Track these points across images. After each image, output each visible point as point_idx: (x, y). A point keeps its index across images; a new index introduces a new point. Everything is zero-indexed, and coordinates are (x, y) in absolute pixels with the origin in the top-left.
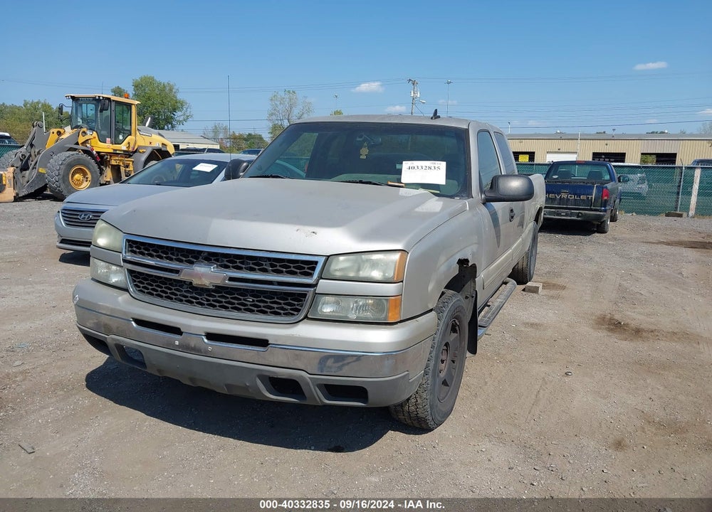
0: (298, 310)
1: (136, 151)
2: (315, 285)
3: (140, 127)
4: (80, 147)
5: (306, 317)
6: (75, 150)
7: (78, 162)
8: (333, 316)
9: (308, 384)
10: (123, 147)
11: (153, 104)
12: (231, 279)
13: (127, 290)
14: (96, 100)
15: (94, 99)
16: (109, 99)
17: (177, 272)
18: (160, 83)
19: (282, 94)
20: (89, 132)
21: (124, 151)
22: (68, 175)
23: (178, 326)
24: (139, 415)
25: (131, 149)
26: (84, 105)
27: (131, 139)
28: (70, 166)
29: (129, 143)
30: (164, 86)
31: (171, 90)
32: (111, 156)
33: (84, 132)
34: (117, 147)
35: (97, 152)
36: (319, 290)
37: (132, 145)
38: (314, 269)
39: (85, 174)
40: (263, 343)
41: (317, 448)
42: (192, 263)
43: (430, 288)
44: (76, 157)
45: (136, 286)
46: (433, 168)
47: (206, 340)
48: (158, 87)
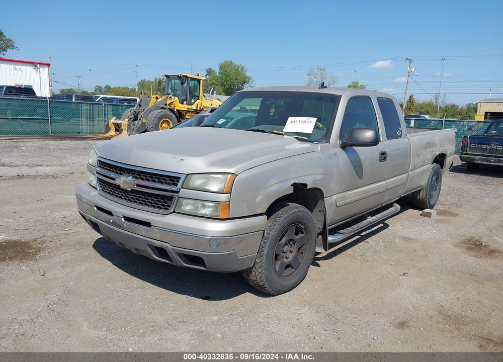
0: (170, 206)
1: (201, 110)
2: (178, 192)
3: (205, 94)
4: (168, 107)
5: (174, 212)
6: (165, 108)
7: (165, 116)
8: (192, 212)
9: (171, 252)
10: (194, 107)
11: (230, 80)
12: (138, 185)
13: (96, 189)
14: (179, 77)
15: (178, 76)
16: (186, 76)
17: (114, 179)
18: (236, 65)
19: (316, 71)
20: (173, 98)
21: (194, 110)
22: (159, 124)
23: (111, 211)
24: (110, 263)
25: (198, 109)
26: (173, 81)
27: (199, 102)
28: (160, 118)
29: (197, 105)
30: (238, 67)
31: (242, 69)
32: (186, 113)
33: (170, 98)
34: (189, 107)
35: (177, 110)
36: (180, 195)
37: (199, 106)
38: (178, 181)
39: (169, 124)
40: (148, 224)
41: (195, 296)
42: (122, 174)
43: (258, 199)
44: (164, 113)
45: (101, 187)
46: (307, 122)
47: (123, 220)
48: (234, 68)
